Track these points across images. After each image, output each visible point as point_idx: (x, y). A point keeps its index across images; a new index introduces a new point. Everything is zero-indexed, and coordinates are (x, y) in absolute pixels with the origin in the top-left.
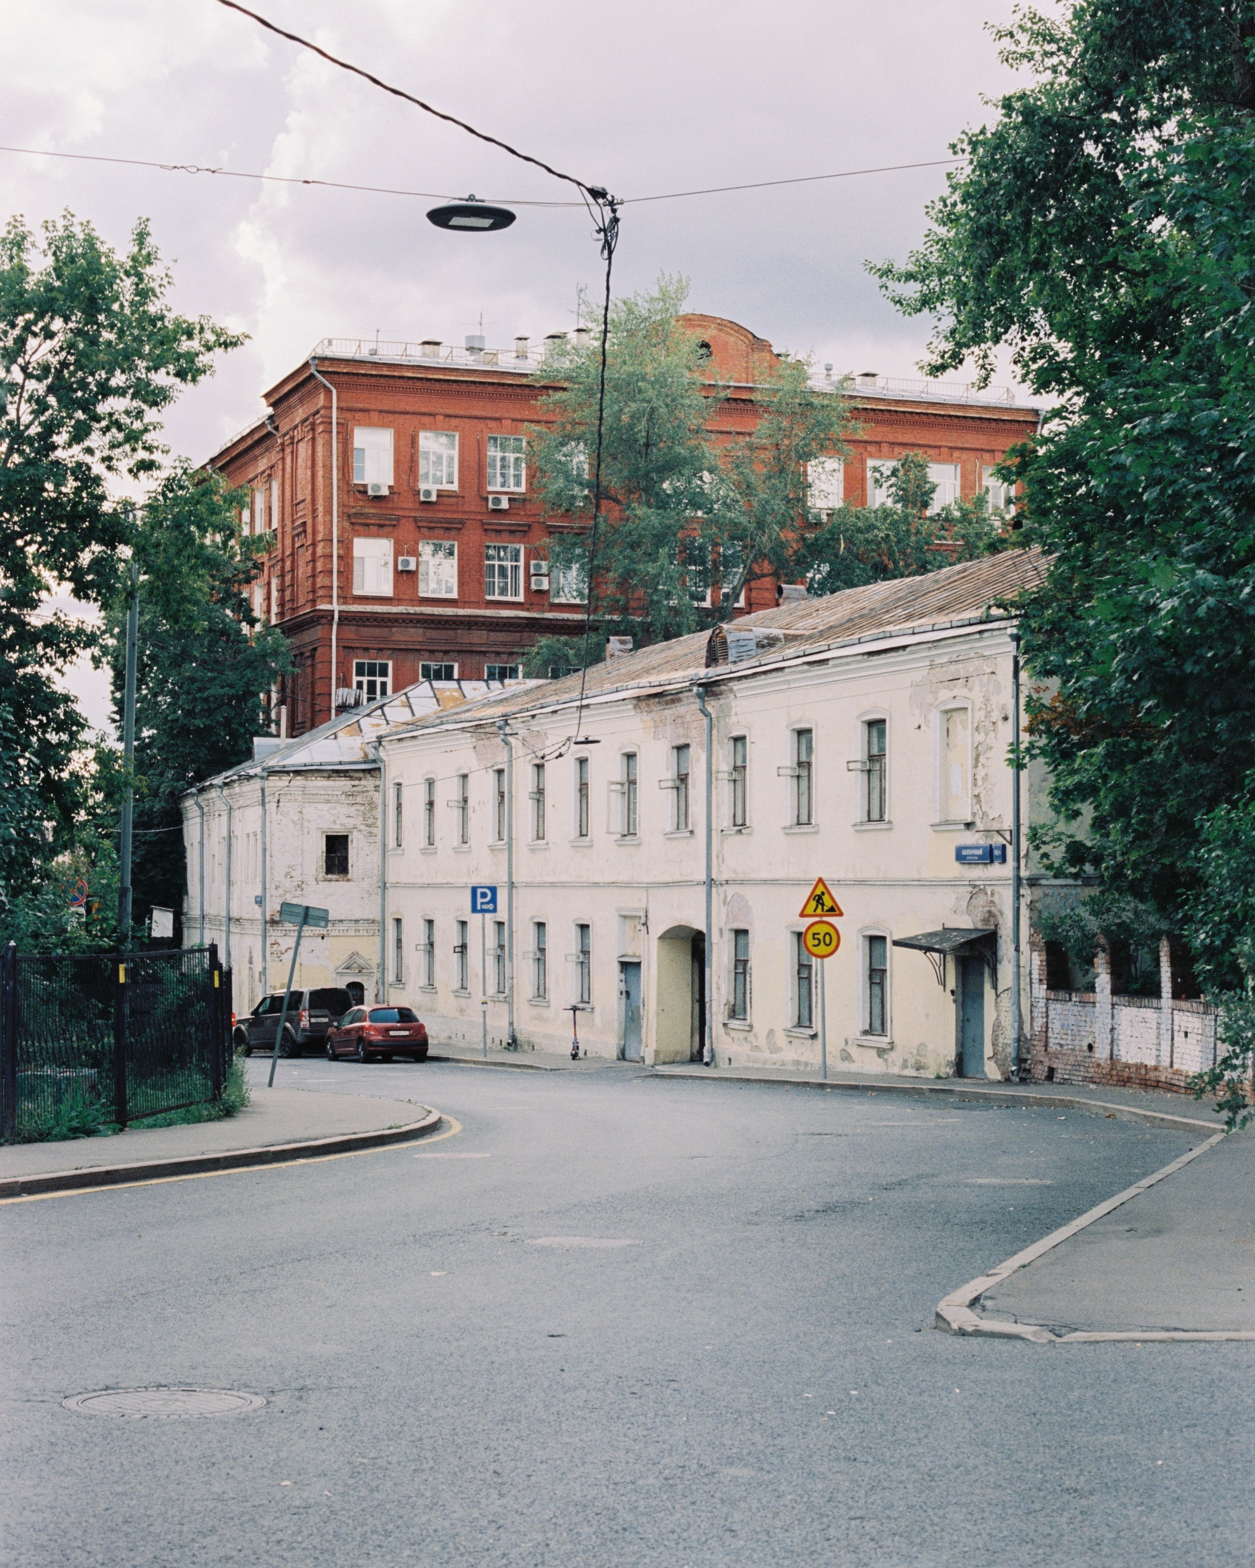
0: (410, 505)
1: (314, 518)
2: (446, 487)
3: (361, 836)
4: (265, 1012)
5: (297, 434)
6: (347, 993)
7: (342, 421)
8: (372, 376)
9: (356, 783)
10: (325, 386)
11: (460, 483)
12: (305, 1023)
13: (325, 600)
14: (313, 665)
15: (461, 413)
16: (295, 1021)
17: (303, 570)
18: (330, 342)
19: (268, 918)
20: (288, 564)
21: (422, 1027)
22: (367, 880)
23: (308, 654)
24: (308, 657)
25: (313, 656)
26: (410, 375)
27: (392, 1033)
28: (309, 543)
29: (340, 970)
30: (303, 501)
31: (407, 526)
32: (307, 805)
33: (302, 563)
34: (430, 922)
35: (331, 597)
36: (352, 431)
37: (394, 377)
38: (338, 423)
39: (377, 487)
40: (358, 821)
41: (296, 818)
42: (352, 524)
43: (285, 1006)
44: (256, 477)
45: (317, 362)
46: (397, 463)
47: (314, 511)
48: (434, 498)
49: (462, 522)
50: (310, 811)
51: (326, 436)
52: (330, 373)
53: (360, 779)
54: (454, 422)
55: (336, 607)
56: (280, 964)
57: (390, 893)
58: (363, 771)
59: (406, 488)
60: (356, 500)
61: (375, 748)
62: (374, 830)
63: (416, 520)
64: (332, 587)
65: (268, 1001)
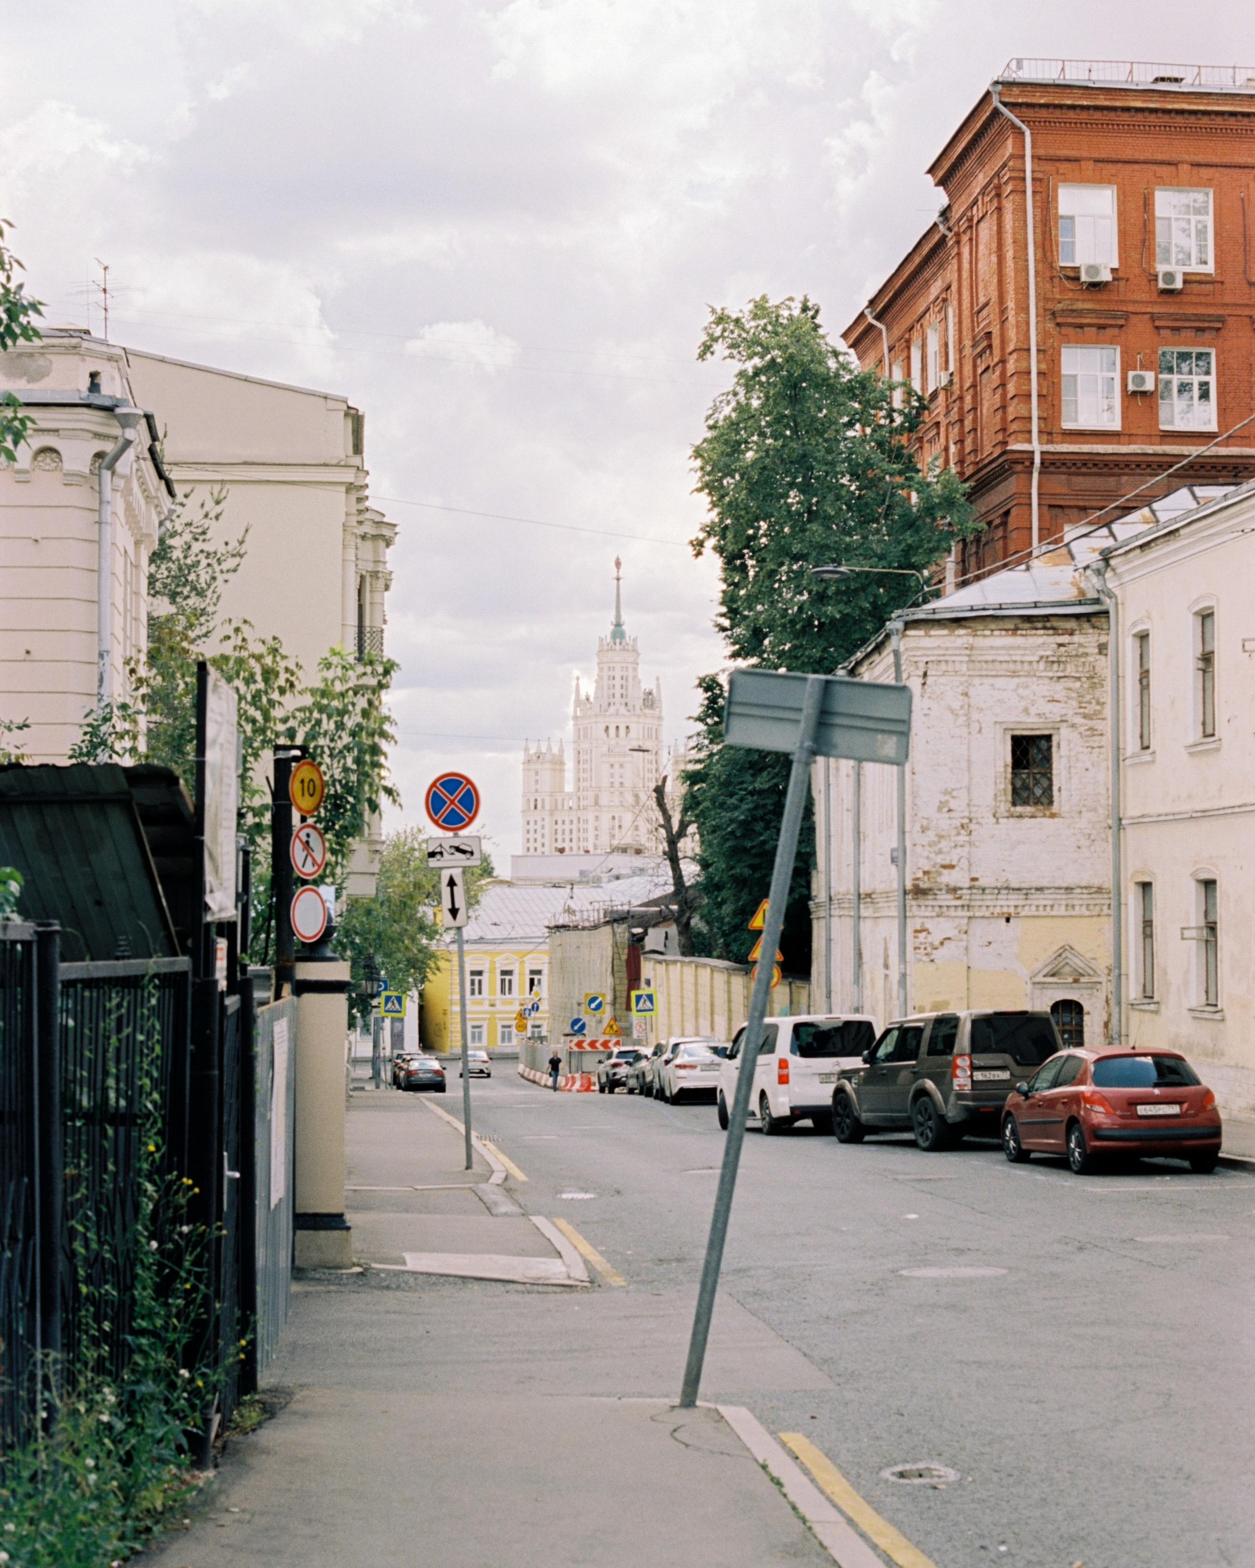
0: (1144, 297)
1: (1003, 322)
2: (1195, 268)
3: (1075, 736)
4: (889, 1057)
5: (976, 213)
6: (1047, 1020)
7: (1040, 176)
8: (1083, 108)
9: (1065, 639)
10: (1014, 126)
11: (1216, 262)
12: (962, 1081)
13: (1021, 436)
14: (1004, 537)
15: (1215, 160)
16: (943, 1078)
17: (989, 401)
18: (1019, 62)
19: (909, 886)
20: (968, 399)
21: (1208, 1095)
22: (1087, 815)
23: (998, 521)
24: (997, 527)
25: (1004, 524)
26: (1139, 104)
27: (1142, 1110)
28: (996, 360)
29: (1040, 978)
30: (986, 304)
31: (1140, 326)
32: (977, 681)
33: (987, 394)
34: (1209, 885)
35: (1030, 432)
36: (1055, 190)
37: (1114, 109)
38: (1033, 179)
39: (1093, 269)
40: (1069, 709)
41: (956, 705)
42: (1058, 325)
43: (924, 1047)
44: (928, 309)
45: (1000, 87)
46: (1123, 234)
47: (1003, 311)
48: (1179, 284)
49: (1221, 319)
50: (981, 691)
51: (1017, 197)
52: (1020, 105)
53: (1072, 633)
54: (1205, 173)
55: (1036, 447)
56: (932, 967)
57: (1130, 836)
58: (1077, 617)
59: (1137, 271)
60: (1063, 290)
61: (1099, 573)
62: (1099, 725)
63: (1153, 317)
64: (1030, 418)
65: (895, 1033)
